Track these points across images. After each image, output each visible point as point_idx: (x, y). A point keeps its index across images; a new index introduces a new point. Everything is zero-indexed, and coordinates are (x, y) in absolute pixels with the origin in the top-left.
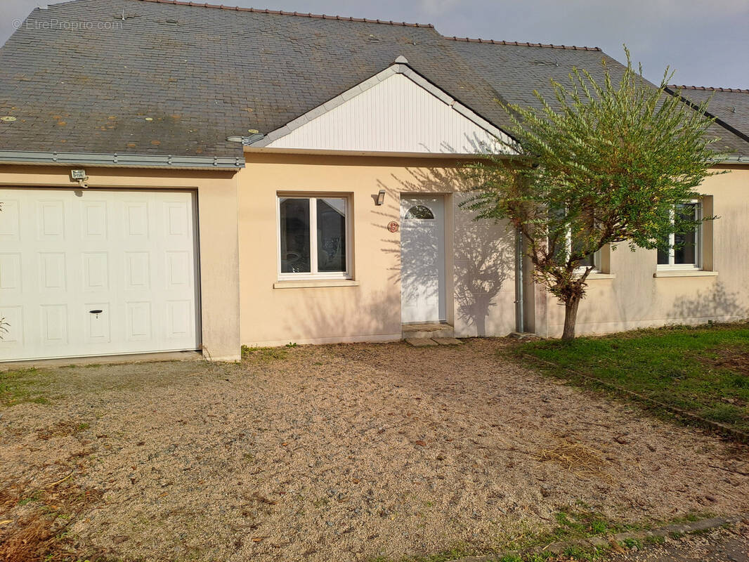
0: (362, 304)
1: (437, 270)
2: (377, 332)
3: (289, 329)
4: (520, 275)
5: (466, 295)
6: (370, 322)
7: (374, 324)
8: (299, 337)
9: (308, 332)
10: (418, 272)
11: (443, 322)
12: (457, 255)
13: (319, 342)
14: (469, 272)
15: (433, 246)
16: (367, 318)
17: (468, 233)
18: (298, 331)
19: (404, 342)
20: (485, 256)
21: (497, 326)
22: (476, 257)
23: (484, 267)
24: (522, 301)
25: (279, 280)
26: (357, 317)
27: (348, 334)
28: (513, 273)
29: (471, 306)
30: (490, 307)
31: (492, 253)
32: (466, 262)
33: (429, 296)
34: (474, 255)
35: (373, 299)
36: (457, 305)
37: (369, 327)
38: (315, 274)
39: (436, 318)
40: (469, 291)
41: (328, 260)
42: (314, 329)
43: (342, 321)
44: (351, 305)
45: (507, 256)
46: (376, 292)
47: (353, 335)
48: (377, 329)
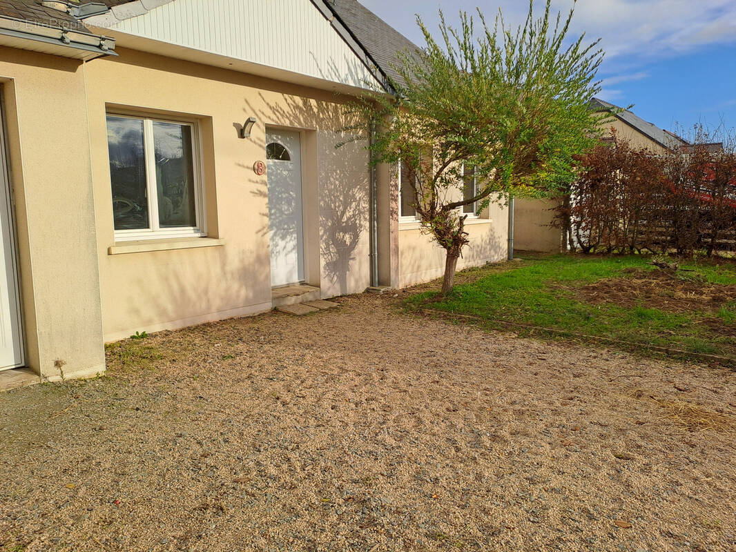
0: (228, 268)
1: (296, 222)
2: (248, 302)
3: (136, 312)
4: (374, 226)
5: (331, 250)
6: (238, 291)
7: (243, 292)
8: (150, 322)
9: (162, 313)
10: (277, 224)
11: (302, 283)
12: (322, 203)
13: (178, 325)
14: (333, 224)
15: (291, 193)
16: (235, 286)
17: (332, 179)
18: (148, 312)
19: (275, 311)
20: (346, 205)
21: (357, 281)
22: (339, 206)
23: (345, 219)
24: (376, 253)
25: (116, 240)
26: (223, 285)
27: (214, 309)
28: (367, 224)
29: (334, 262)
30: (351, 262)
31: (351, 203)
32: (330, 213)
33: (289, 252)
34: (337, 204)
35: (242, 261)
36: (323, 263)
37: (238, 296)
38: (155, 231)
39: (295, 279)
40: (333, 246)
41: (172, 212)
42: (170, 307)
43: (206, 292)
44: (216, 270)
45: (363, 205)
46: (243, 252)
47: (219, 311)
48: (247, 298)
